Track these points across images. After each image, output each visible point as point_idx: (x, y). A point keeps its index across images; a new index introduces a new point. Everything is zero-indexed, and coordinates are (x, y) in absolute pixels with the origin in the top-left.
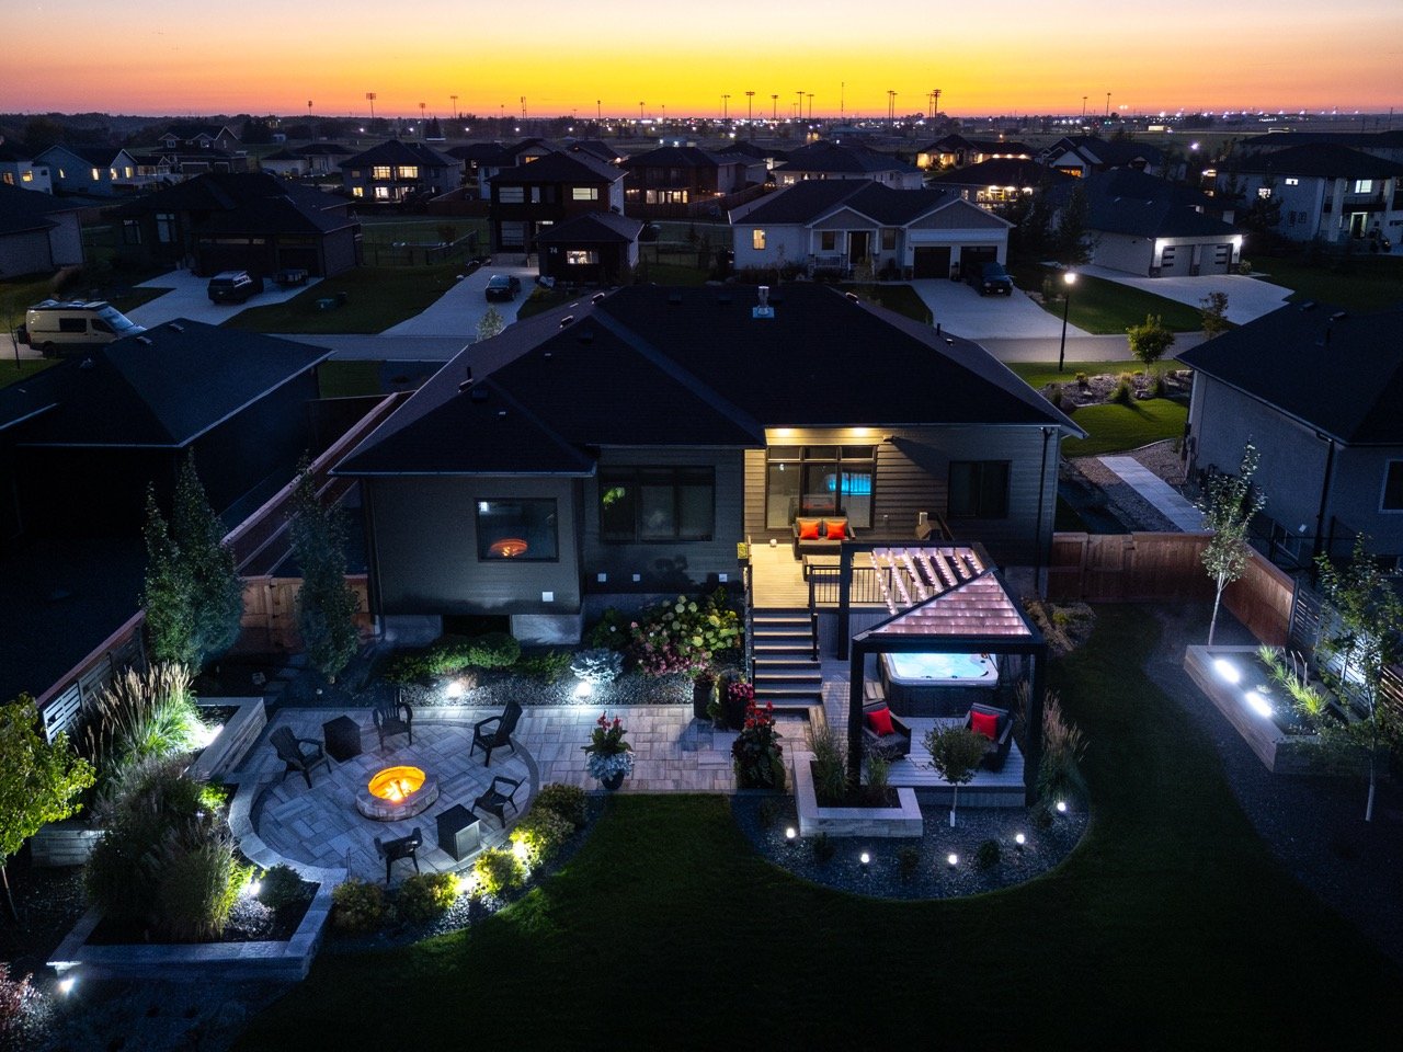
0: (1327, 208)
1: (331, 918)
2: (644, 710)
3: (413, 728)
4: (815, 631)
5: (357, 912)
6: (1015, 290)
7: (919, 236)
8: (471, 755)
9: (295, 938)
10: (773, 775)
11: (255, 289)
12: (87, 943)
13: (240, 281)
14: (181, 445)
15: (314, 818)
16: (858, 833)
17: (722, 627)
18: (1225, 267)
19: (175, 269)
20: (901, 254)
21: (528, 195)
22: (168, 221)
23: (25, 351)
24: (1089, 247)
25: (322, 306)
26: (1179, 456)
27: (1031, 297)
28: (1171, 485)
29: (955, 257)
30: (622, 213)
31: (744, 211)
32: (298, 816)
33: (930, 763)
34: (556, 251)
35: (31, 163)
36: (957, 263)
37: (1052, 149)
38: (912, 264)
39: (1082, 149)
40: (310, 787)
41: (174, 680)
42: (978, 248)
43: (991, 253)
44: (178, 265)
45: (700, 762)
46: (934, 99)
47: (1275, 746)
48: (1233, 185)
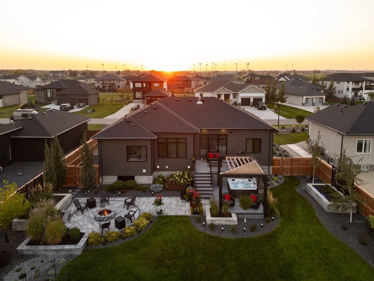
0: (348, 89)
1: (87, 240)
2: (168, 198)
3: (109, 202)
4: (212, 178)
5: (94, 239)
6: (267, 108)
7: (242, 95)
8: (124, 207)
9: (78, 244)
10: (200, 211)
11: (72, 108)
12: (26, 245)
13: (68, 106)
14: (53, 137)
15: (84, 221)
16: (221, 224)
17: (188, 179)
18: (321, 103)
19: (51, 103)
20: (238, 100)
21: (142, 85)
22: (50, 91)
23: (12, 121)
24: (286, 98)
25: (89, 112)
26: (307, 144)
27: (271, 110)
28: (305, 151)
29: (252, 100)
30: (166, 90)
31: (197, 89)
32: (79, 220)
33: (239, 206)
34: (149, 98)
35: (15, 79)
36: (252, 102)
37: (278, 77)
38: (241, 102)
39: (285, 77)
40: (83, 214)
41: (50, 187)
42: (258, 98)
43: (261, 99)
44: (52, 102)
45: (182, 209)
46: (247, 65)
47: (327, 205)
48: (323, 84)
